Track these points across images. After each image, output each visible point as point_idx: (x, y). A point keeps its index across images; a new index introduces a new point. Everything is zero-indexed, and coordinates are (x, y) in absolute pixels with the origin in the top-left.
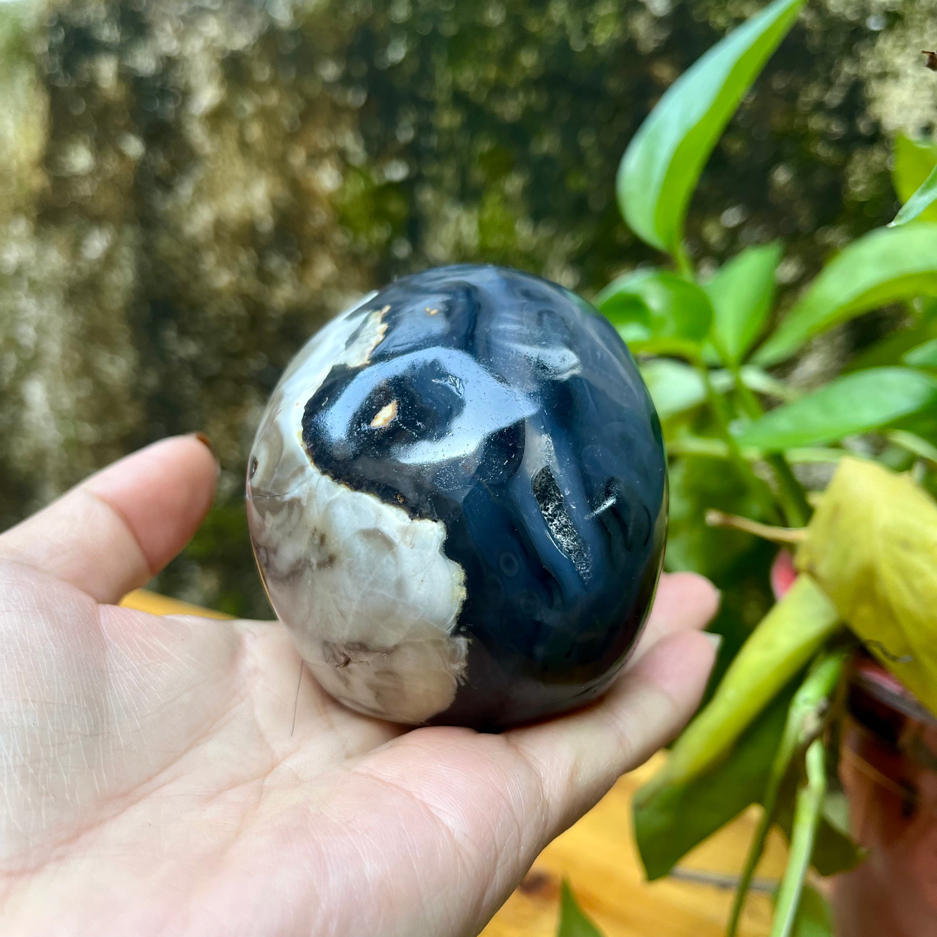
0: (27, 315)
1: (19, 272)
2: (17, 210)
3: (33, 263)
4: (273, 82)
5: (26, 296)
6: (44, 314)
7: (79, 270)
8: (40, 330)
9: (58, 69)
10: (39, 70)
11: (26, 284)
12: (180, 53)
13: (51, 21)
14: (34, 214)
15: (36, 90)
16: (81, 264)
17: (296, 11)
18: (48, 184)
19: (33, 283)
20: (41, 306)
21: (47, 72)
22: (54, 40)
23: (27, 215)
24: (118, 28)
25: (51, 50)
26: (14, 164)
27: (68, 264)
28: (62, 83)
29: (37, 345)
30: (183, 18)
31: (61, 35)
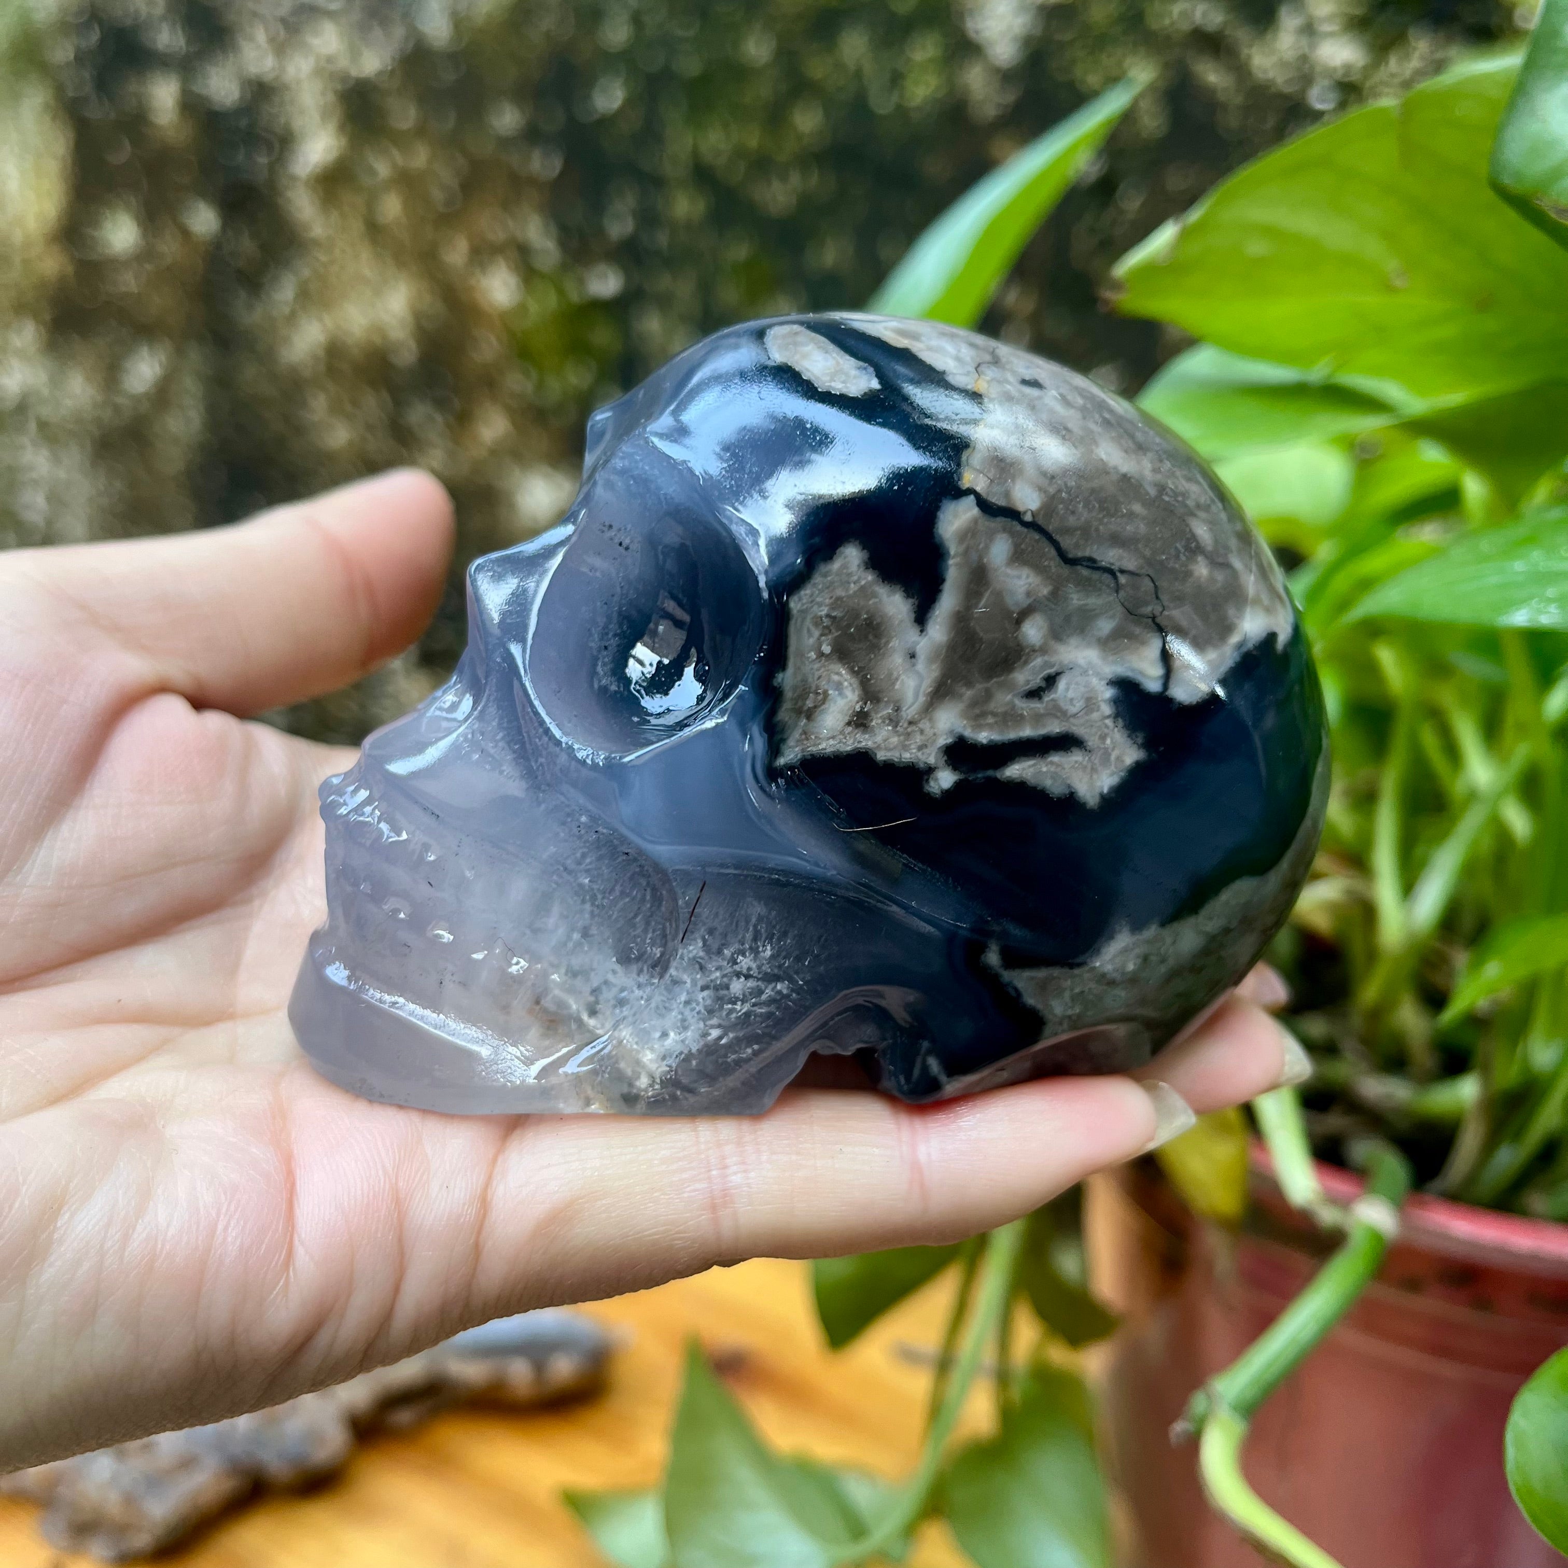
0: (34, 475)
1: (22, 407)
2: (21, 308)
3: (46, 392)
4: (421, 131)
5: (34, 444)
6: (62, 474)
7: (117, 409)
8: (55, 499)
9: (88, 89)
10: (59, 90)
11: (32, 426)
12: (277, 78)
13: (78, 14)
14: (47, 317)
15: (54, 118)
16: (120, 400)
17: (458, 22)
18: (70, 269)
19: (43, 426)
20: (56, 460)
21: (70, 94)
22: (84, 44)
23: (36, 316)
24: (183, 30)
25: (80, 58)
26: (18, 237)
27: (99, 398)
28: (96, 112)
30: (283, 21)
31: (95, 36)
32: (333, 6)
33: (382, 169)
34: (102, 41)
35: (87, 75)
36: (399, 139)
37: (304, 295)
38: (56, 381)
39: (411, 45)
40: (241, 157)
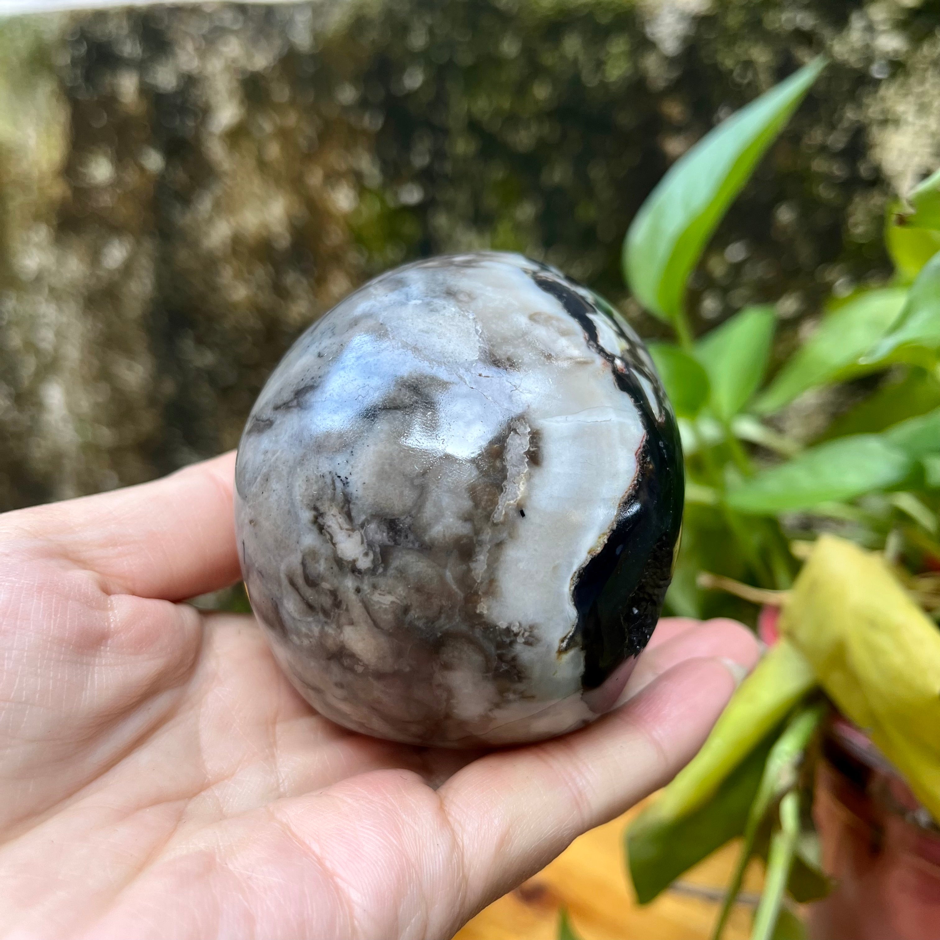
0: (46, 320)
1: (39, 278)
2: (37, 217)
3: (54, 268)
4: (293, 102)
5: (47, 300)
6: (64, 319)
7: (99, 278)
8: (60, 334)
9: (80, 81)
10: (61, 82)
11: (46, 290)
12: (200, 73)
13: (73, 34)
14: (55, 223)
15: (58, 100)
16: (101, 273)
17: (316, 36)
18: (69, 193)
19: (52, 290)
21: (69, 85)
22: (76, 53)
23: (48, 222)
24: (140, 44)
25: (74, 63)
26: (36, 173)
27: (88, 273)
29: (56, 349)
30: (204, 37)
31: (83, 49)
32: (236, 27)
33: (268, 127)
34: (89, 51)
35: (79, 72)
36: (278, 108)
37: (217, 206)
38: (60, 262)
39: (286, 50)
40: (177, 122)
